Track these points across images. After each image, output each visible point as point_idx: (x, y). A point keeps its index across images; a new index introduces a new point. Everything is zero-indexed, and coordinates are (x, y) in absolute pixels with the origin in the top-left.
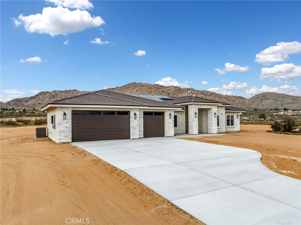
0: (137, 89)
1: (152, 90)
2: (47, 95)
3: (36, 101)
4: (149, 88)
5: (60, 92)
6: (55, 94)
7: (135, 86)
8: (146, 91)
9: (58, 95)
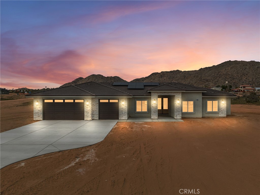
0: (231, 66)
1: (247, 66)
2: (157, 75)
3: (149, 80)
4: (244, 65)
5: (166, 73)
6: (163, 74)
7: (230, 64)
8: (241, 68)
9: (165, 75)
